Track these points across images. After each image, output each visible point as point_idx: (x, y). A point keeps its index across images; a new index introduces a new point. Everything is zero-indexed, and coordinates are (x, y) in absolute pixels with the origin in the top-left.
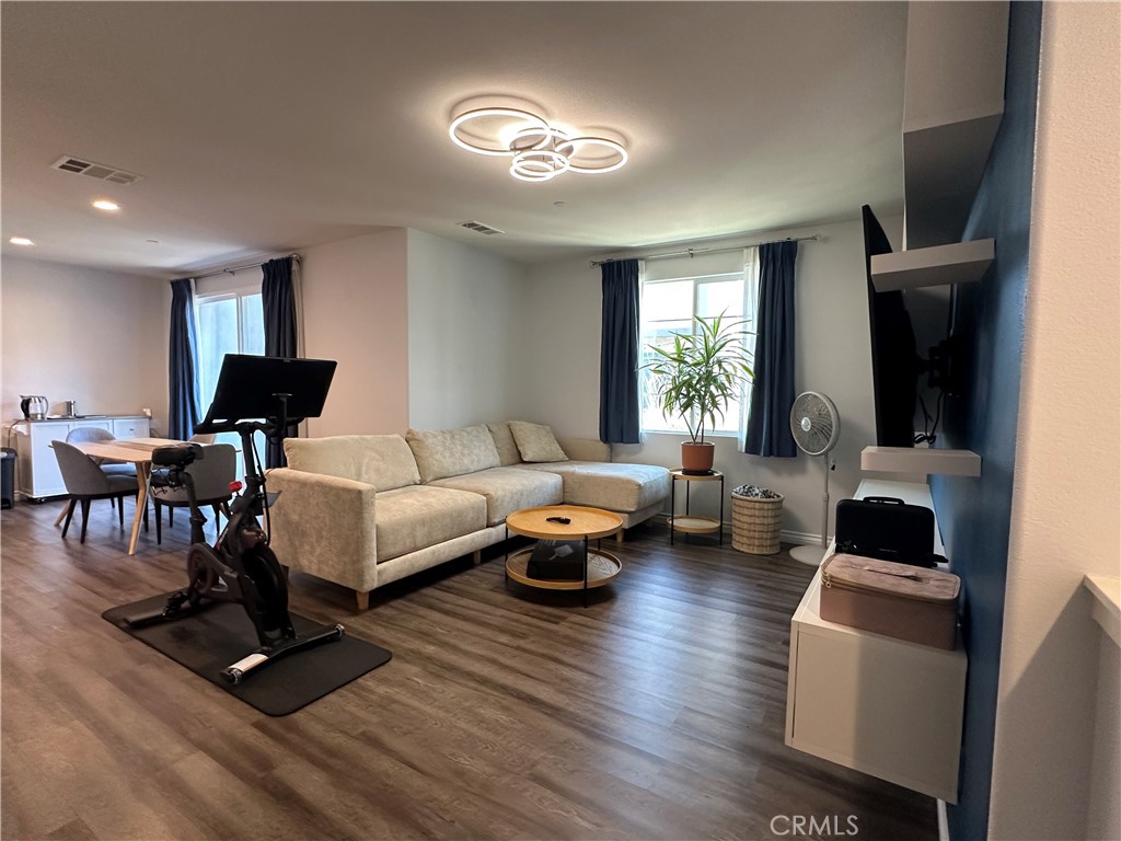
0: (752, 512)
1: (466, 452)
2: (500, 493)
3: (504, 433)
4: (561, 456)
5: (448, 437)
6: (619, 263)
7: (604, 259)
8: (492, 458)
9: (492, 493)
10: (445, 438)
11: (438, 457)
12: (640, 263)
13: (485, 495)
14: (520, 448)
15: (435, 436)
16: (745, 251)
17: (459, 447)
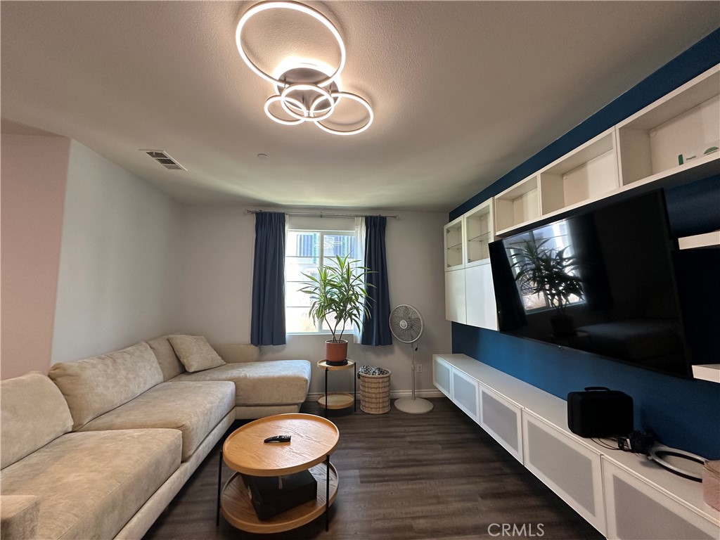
0: (377, 385)
1: (130, 376)
2: (194, 420)
3: (164, 349)
4: (219, 360)
5: (109, 362)
6: (270, 214)
7: (258, 210)
8: (157, 376)
9: (187, 423)
10: (106, 365)
11: (100, 390)
12: (286, 216)
13: (178, 428)
14: (185, 361)
15: (94, 366)
16: (356, 218)
17: (123, 372)
